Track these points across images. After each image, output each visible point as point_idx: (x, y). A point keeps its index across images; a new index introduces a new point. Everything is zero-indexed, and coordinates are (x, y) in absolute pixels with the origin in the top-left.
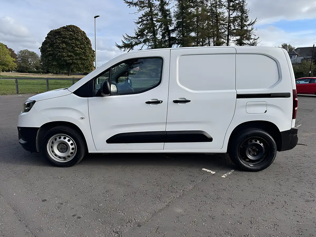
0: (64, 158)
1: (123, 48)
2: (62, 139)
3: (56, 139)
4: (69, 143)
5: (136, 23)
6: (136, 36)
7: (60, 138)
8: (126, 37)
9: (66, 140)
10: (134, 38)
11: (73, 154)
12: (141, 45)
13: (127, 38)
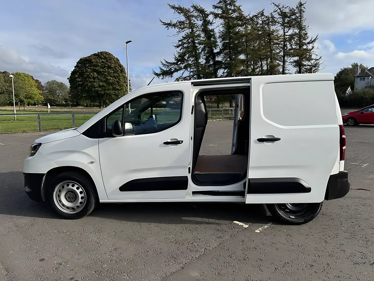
0: (73, 209)
1: (161, 75)
2: (70, 187)
3: (63, 187)
4: (78, 191)
5: (176, 47)
6: (175, 62)
7: (68, 185)
8: (164, 63)
9: (75, 188)
10: (174, 63)
11: (82, 204)
12: (182, 71)
13: (166, 64)
